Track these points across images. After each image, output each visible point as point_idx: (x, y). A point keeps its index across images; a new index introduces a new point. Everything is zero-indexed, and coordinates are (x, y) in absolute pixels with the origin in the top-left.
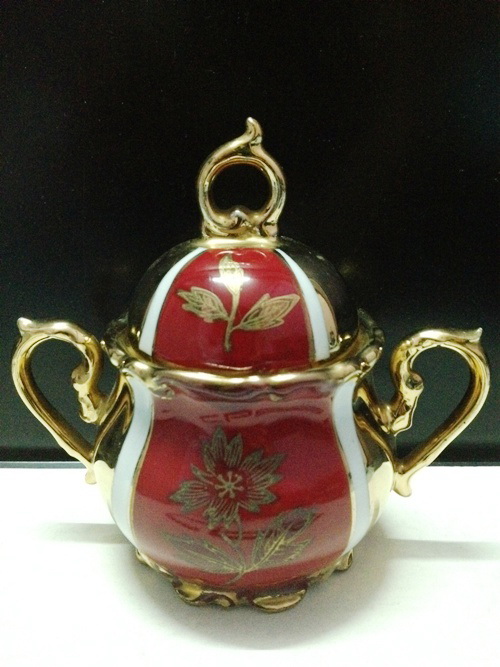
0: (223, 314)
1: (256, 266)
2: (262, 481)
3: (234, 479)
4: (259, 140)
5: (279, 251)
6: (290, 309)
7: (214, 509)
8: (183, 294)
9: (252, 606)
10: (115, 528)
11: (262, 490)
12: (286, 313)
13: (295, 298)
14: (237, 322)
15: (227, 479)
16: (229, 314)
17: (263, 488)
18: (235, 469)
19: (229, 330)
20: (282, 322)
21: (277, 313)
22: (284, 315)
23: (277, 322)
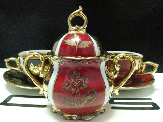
0: (75, 44)
2: (84, 83)
3: (78, 82)
6: (90, 44)
7: (73, 89)
9: (81, 119)
11: (85, 85)
12: (89, 44)
13: (91, 42)
14: (78, 46)
15: (76, 82)
16: (77, 44)
17: (85, 84)
18: (78, 80)
20: (88, 46)
21: (87, 44)
22: (89, 45)
23: (87, 46)
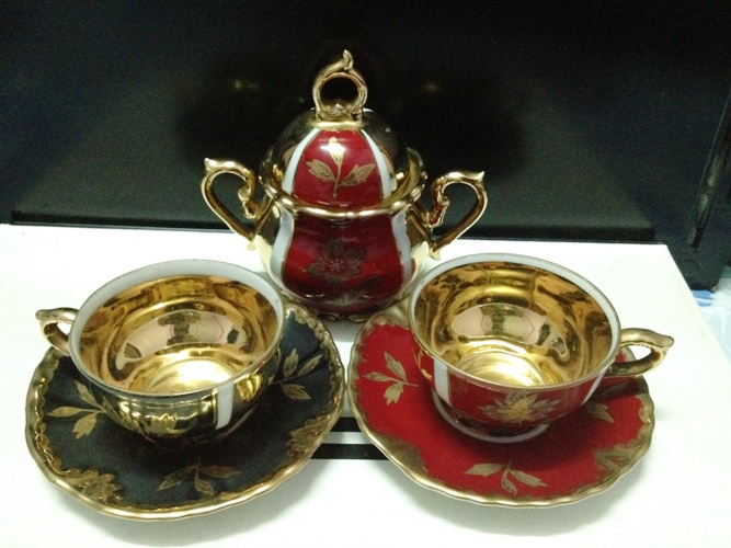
0: (332, 178)
1: (349, 141)
2: (353, 264)
3: (339, 262)
4: (351, 64)
5: (363, 131)
6: (370, 172)
8: (308, 163)
9: (347, 320)
10: (267, 274)
12: (367, 175)
13: (372, 166)
14: (340, 182)
15: (335, 263)
16: (336, 177)
17: (354, 267)
18: (340, 258)
19: (336, 187)
20: (366, 180)
21: (363, 175)
23: (362, 181)
